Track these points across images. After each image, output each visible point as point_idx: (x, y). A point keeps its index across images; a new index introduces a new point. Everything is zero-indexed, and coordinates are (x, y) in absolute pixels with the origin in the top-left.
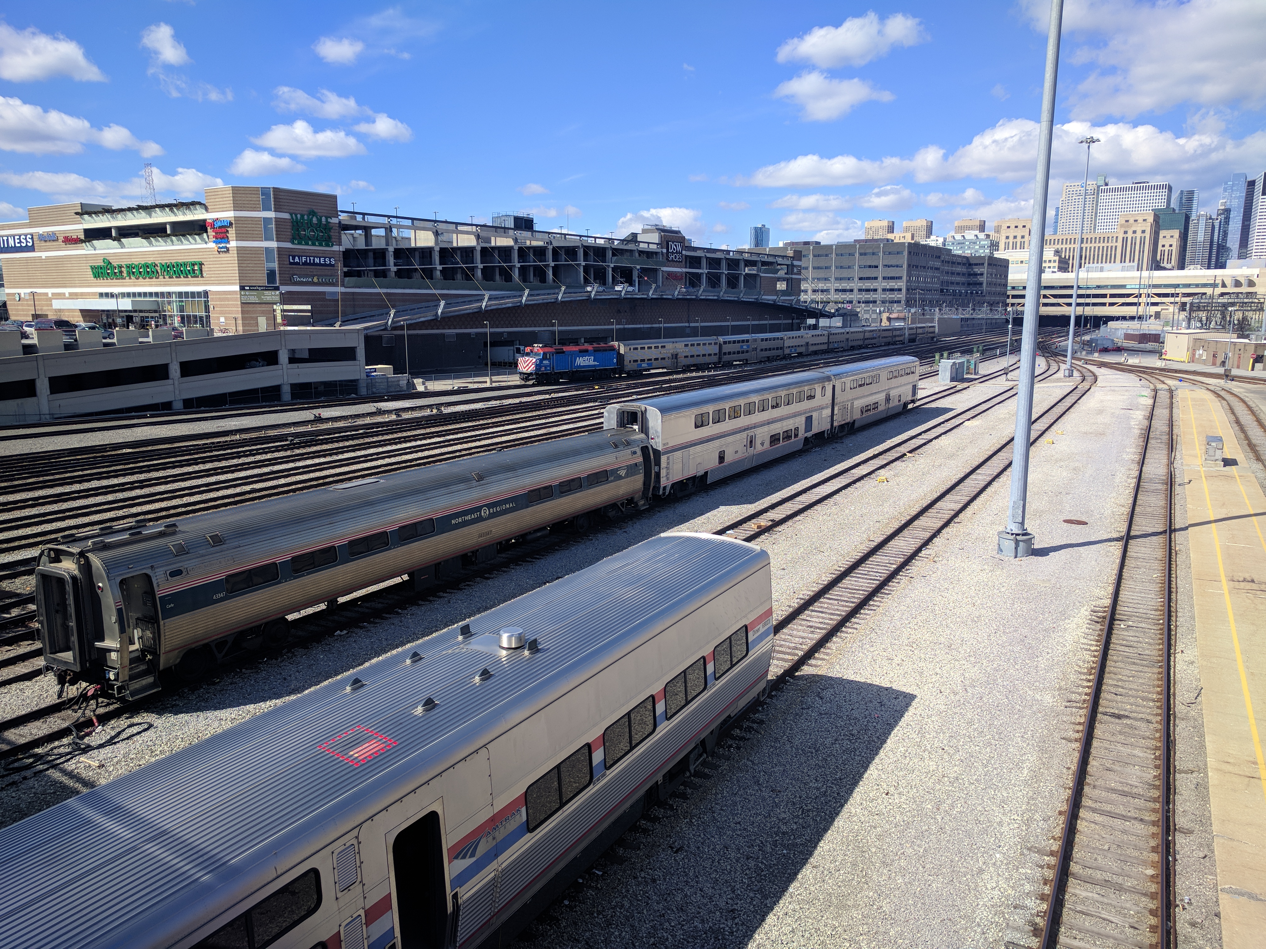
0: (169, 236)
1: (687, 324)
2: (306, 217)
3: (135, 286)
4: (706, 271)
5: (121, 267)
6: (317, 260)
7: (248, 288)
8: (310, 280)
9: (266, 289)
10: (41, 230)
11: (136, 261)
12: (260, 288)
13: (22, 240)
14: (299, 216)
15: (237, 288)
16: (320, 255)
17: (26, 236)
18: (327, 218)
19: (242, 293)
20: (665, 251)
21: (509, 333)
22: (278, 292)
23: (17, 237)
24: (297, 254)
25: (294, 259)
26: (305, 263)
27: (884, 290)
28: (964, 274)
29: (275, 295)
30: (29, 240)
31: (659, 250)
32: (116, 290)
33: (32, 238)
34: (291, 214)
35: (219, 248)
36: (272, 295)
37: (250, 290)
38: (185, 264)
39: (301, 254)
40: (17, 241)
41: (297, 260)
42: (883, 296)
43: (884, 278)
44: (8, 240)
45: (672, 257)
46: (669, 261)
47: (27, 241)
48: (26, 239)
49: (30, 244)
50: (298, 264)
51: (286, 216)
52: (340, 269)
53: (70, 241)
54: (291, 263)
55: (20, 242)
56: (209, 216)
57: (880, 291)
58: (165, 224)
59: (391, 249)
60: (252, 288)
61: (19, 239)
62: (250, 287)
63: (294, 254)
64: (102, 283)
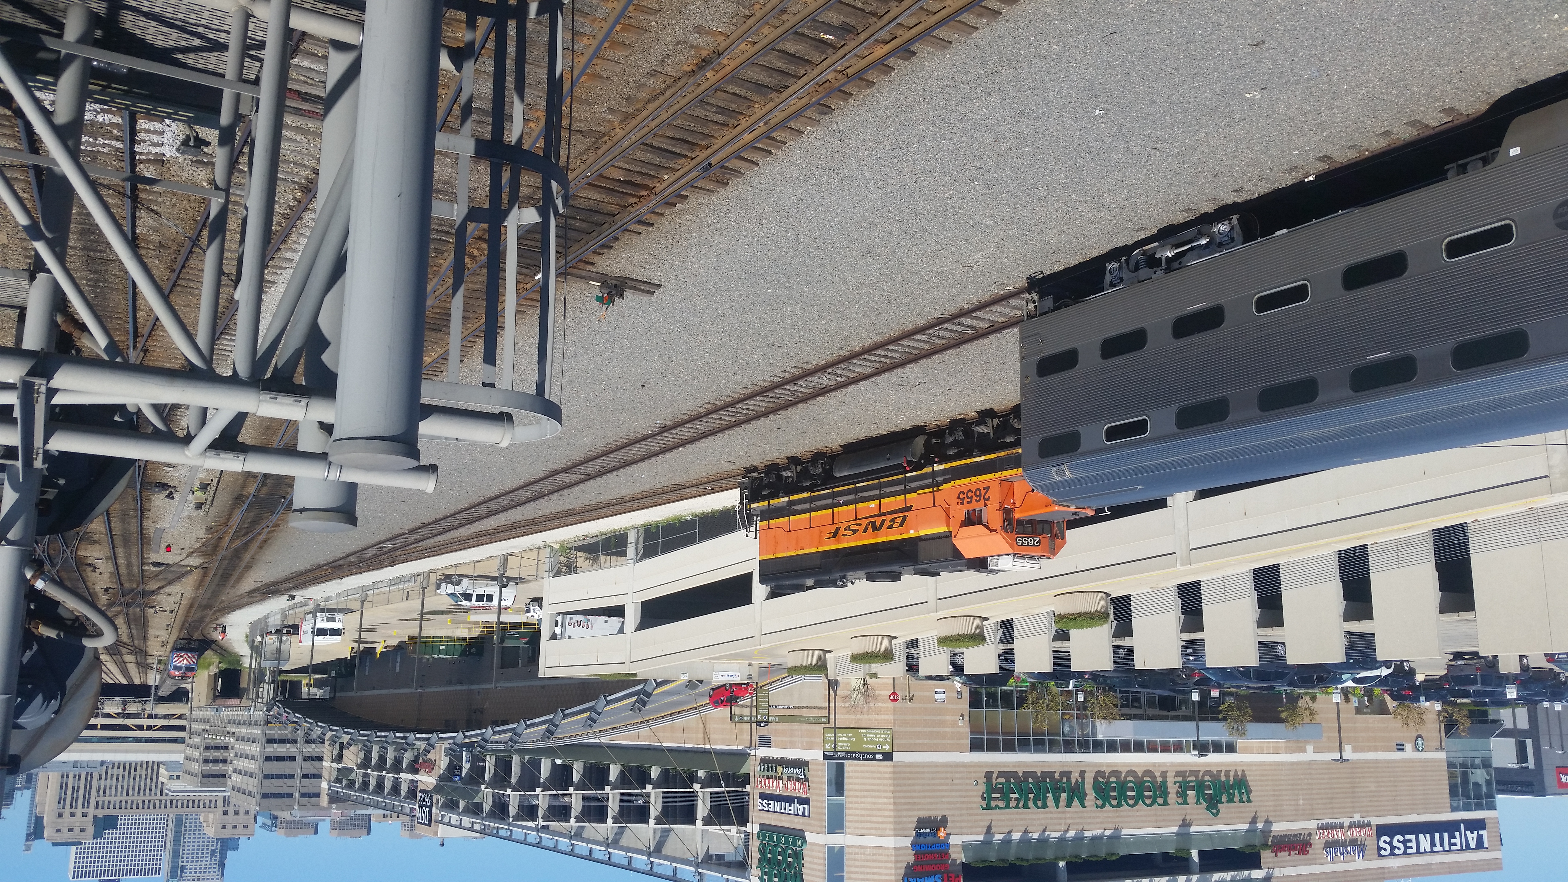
5: (1185, 801)
6: (775, 806)
7: (878, 756)
8: (786, 770)
9: (846, 755)
10: (1358, 864)
12: (858, 755)
13: (1401, 846)
17: (1392, 854)
19: (887, 748)
20: (434, 810)
23: (1414, 850)
25: (803, 810)
26: (790, 801)
28: (222, 762)
30: (1387, 846)
31: (440, 812)
33: (1379, 849)
37: (875, 753)
39: (794, 818)
40: (1413, 844)
41: (799, 808)
44: (1433, 844)
47: (1390, 843)
48: (1393, 848)
49: (1387, 838)
50: (800, 801)
52: (752, 792)
53: (1296, 846)
54: (807, 802)
55: (1404, 842)
59: (701, 823)
60: (871, 756)
61: (1406, 848)
62: (874, 759)
63: (802, 820)
64: (1228, 772)
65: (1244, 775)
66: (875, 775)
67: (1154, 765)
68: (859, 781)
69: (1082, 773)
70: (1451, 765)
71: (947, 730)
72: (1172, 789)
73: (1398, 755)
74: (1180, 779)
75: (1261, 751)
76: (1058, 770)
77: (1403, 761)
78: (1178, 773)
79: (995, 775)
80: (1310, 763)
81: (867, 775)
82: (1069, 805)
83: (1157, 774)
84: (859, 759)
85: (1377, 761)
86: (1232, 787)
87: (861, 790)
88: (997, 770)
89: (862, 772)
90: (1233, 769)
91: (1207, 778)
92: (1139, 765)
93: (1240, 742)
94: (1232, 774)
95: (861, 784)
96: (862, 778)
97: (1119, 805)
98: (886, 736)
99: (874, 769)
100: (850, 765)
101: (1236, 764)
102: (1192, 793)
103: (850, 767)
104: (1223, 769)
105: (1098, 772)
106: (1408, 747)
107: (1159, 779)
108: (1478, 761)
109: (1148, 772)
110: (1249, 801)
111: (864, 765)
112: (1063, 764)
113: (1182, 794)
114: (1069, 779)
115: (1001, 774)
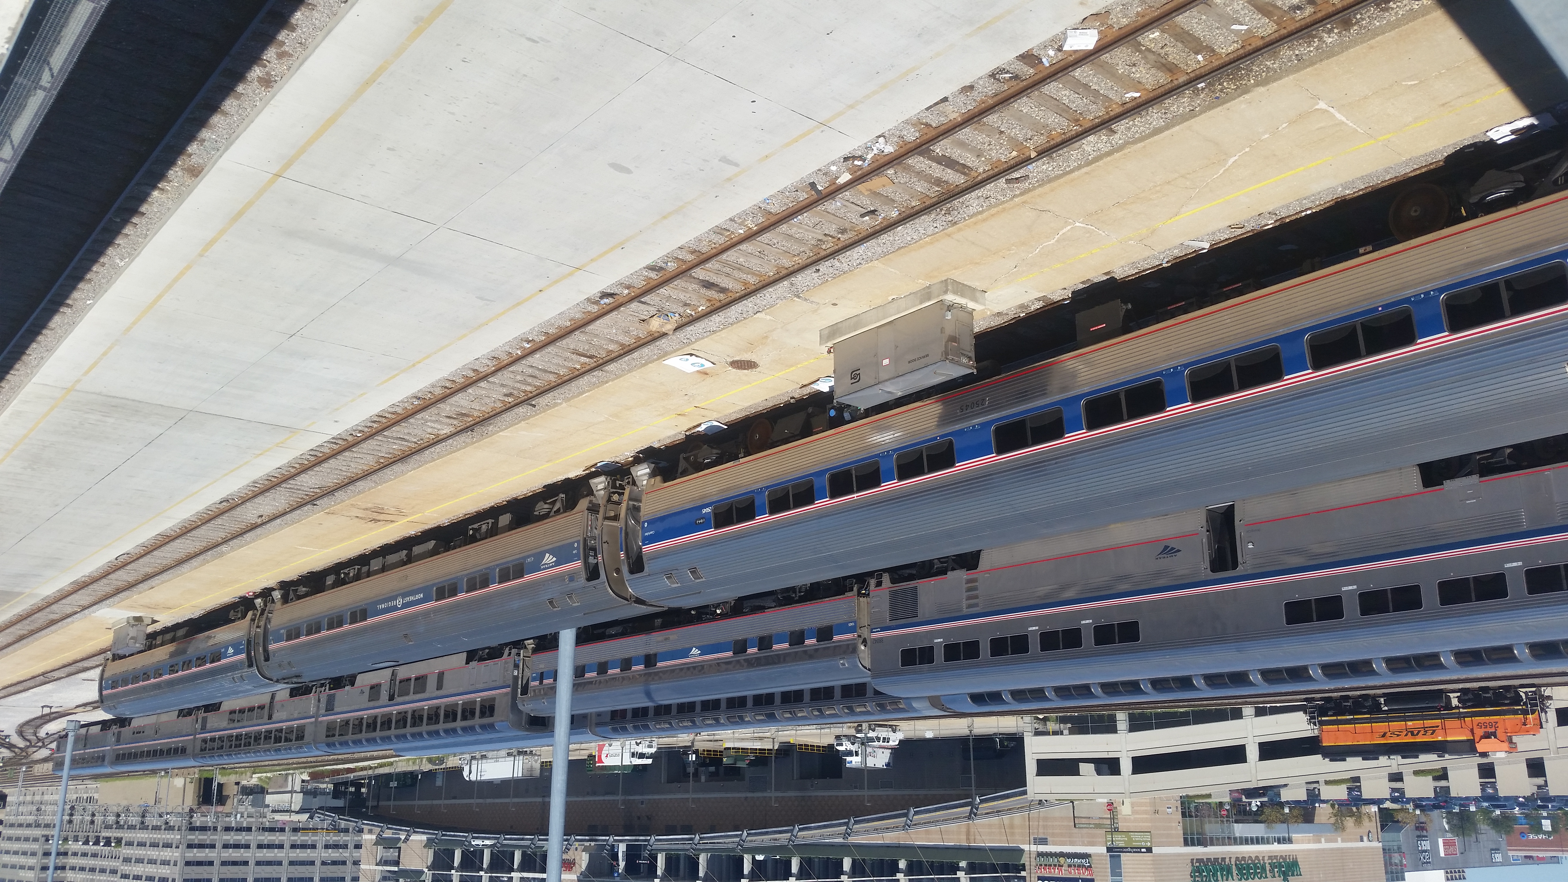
7: (1143, 850)
9: (1122, 850)
12: (1129, 850)
19: (1149, 844)
27: (213, 846)
42: (215, 837)
43: (211, 863)
57: (219, 845)
60: (1138, 850)
62: (1141, 852)
64: (1289, 856)
65: (1296, 858)
66: (1141, 862)
67: (1259, 852)
68: (1131, 866)
69: (1230, 858)
70: (1384, 849)
71: (1174, 832)
72: (1268, 867)
73: (1361, 844)
74: (1270, 861)
75: (1302, 842)
76: (1220, 857)
77: (1363, 848)
78: (1270, 857)
79: (1195, 861)
80: (1323, 850)
81: (1136, 862)
82: (1227, 880)
83: (1261, 858)
84: (1131, 852)
85: (1352, 848)
86: (1293, 866)
87: (1133, 872)
88: (1195, 857)
89: (1133, 860)
90: (1291, 854)
91: (1281, 860)
92: (1253, 852)
93: (1294, 836)
94: (1291, 857)
95: (1133, 868)
96: (1133, 864)
97: (1247, 879)
98: (1147, 837)
99: (1141, 858)
100: (1125, 856)
101: (1293, 851)
102: (1276, 870)
103: (1124, 857)
104: (1288, 854)
105: (1237, 858)
106: (1365, 838)
107: (1262, 862)
108: (1395, 848)
109: (1257, 857)
110: (1301, 875)
111: (1133, 856)
112: (1223, 853)
113: (1272, 871)
114: (1225, 862)
115: (1198, 860)
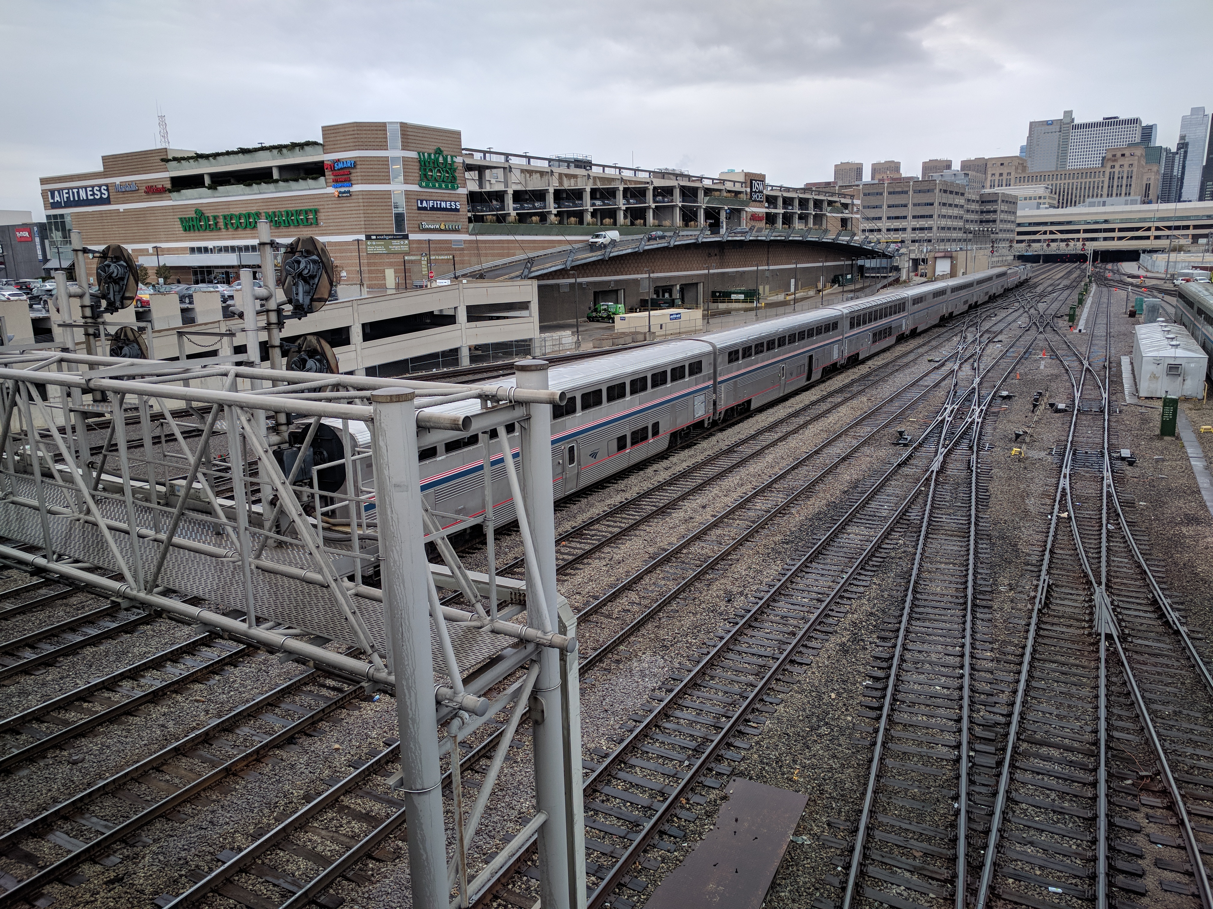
0: (277, 181)
1: (766, 267)
2: (433, 156)
3: (234, 238)
4: (782, 211)
5: (215, 218)
6: (443, 205)
7: (374, 237)
8: (438, 227)
9: (395, 237)
10: (118, 180)
11: (236, 211)
12: (387, 237)
13: (96, 192)
14: (426, 154)
15: (363, 237)
16: (446, 199)
17: (100, 187)
18: (452, 157)
19: (369, 243)
20: (748, 190)
21: (616, 281)
22: (406, 242)
23: (88, 189)
24: (423, 198)
25: (421, 204)
26: (433, 209)
28: (977, 212)
29: (403, 245)
30: (103, 191)
31: (743, 190)
32: (210, 244)
33: (107, 190)
34: (419, 153)
35: (340, 192)
36: (401, 245)
37: (377, 239)
38: (299, 213)
39: (428, 198)
40: (89, 193)
41: (425, 204)
42: (912, 236)
43: (914, 217)
44: (78, 193)
45: (755, 196)
46: (751, 200)
47: (102, 193)
48: (100, 191)
49: (104, 197)
50: (425, 209)
51: (413, 155)
52: (465, 212)
53: (153, 191)
54: (419, 209)
55: (94, 194)
56: (328, 158)
57: (909, 230)
58: (270, 168)
59: (510, 192)
60: (379, 237)
61: (92, 191)
62: (376, 235)
63: (422, 198)
65: (185, 234)
66: (375, 226)
68: (386, 222)
71: (339, 255)
74: (219, 231)
78: (219, 234)
81: (380, 226)
83: (230, 233)
87: (384, 217)
89: (384, 228)
90: (192, 238)
94: (192, 235)
96: (384, 224)
98: (370, 250)
99: (376, 229)
101: (190, 241)
103: (392, 230)
104: (195, 238)
105: (257, 232)
109: (235, 234)
111: (383, 231)
